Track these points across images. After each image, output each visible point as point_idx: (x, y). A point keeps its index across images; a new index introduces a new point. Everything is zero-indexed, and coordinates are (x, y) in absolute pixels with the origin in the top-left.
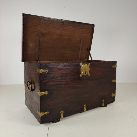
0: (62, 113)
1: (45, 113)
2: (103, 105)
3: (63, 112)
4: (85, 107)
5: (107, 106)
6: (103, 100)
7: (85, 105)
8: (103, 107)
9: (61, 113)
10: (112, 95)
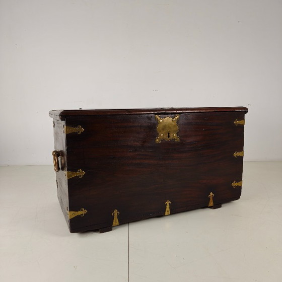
0: (116, 215)
1: (80, 213)
2: (211, 204)
3: (118, 214)
4: (168, 207)
5: (220, 207)
6: (211, 193)
7: (168, 203)
8: (211, 207)
9: (114, 214)
10: (234, 184)
